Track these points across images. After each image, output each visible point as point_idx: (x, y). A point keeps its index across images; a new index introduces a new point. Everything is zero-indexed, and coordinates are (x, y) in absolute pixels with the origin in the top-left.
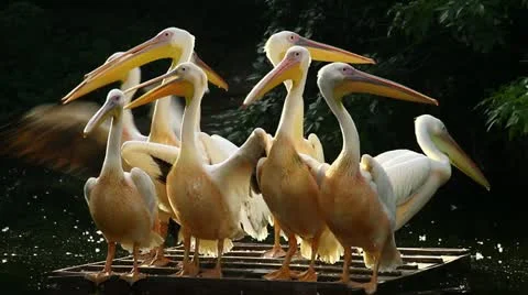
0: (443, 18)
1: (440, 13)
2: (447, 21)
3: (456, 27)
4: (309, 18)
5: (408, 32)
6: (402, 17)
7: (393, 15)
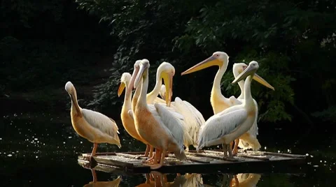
0: (198, 42)
1: (196, 39)
2: (199, 44)
3: (203, 46)
4: (138, 43)
5: (181, 49)
6: (179, 43)
7: (174, 42)
